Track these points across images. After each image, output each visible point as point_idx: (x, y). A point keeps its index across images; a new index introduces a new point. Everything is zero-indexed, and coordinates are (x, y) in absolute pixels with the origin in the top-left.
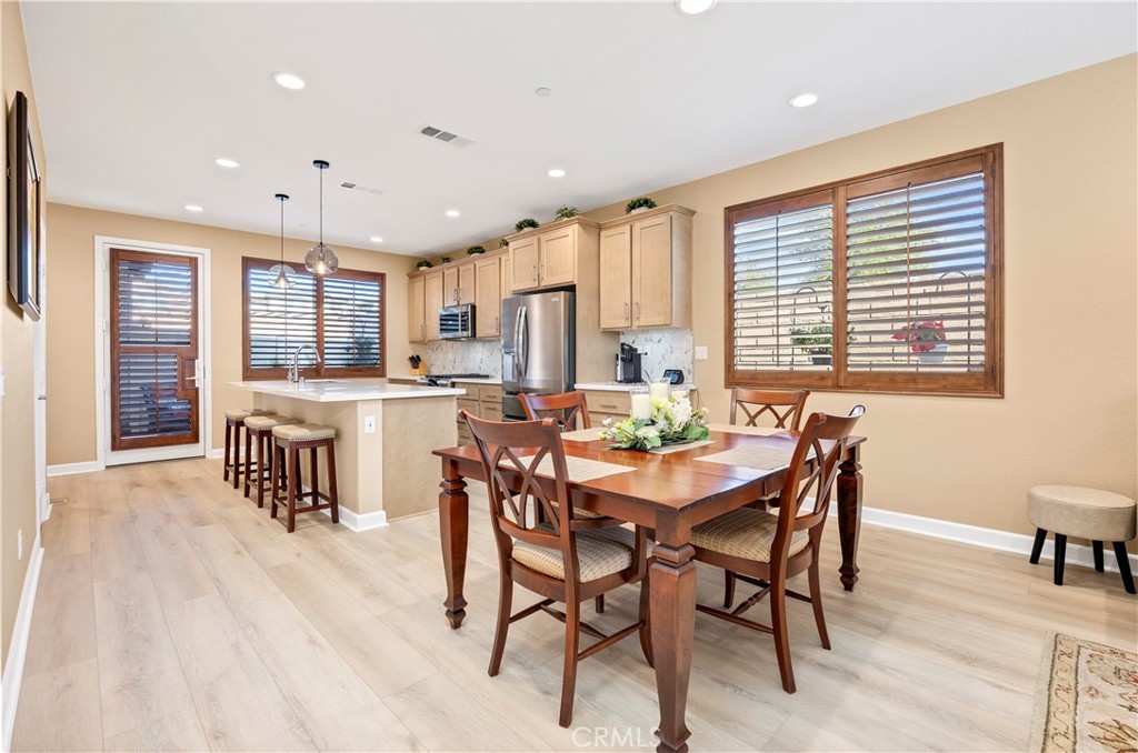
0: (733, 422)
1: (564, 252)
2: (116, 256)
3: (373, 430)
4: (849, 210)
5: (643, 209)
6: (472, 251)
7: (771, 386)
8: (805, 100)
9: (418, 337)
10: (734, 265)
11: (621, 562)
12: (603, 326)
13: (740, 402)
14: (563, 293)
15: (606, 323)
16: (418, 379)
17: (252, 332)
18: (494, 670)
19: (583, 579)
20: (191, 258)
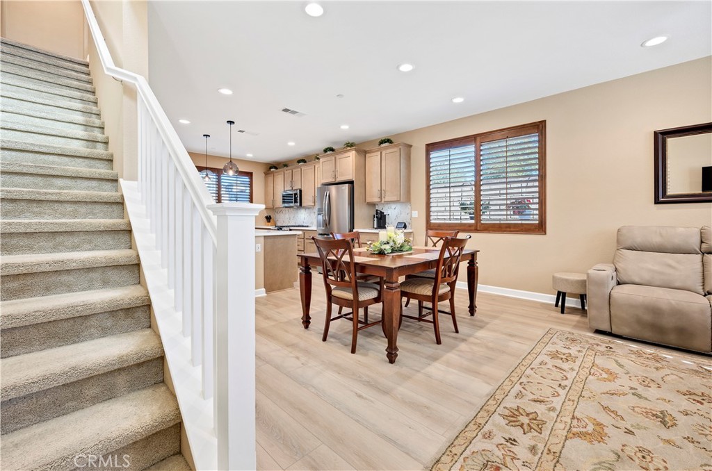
0: (426, 245)
1: (348, 164)
3: (260, 250)
4: (482, 148)
5: (387, 144)
6: (299, 162)
7: (447, 230)
8: (458, 100)
9: (271, 206)
10: (430, 172)
11: (374, 294)
12: (367, 201)
13: (429, 236)
14: (347, 185)
15: (368, 200)
16: (271, 227)
18: (324, 339)
19: (360, 300)
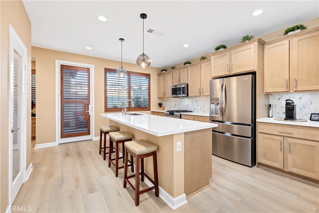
2: (63, 67)
3: (180, 149)
9: (162, 96)
14: (251, 75)
17: (108, 95)
20: (88, 68)
